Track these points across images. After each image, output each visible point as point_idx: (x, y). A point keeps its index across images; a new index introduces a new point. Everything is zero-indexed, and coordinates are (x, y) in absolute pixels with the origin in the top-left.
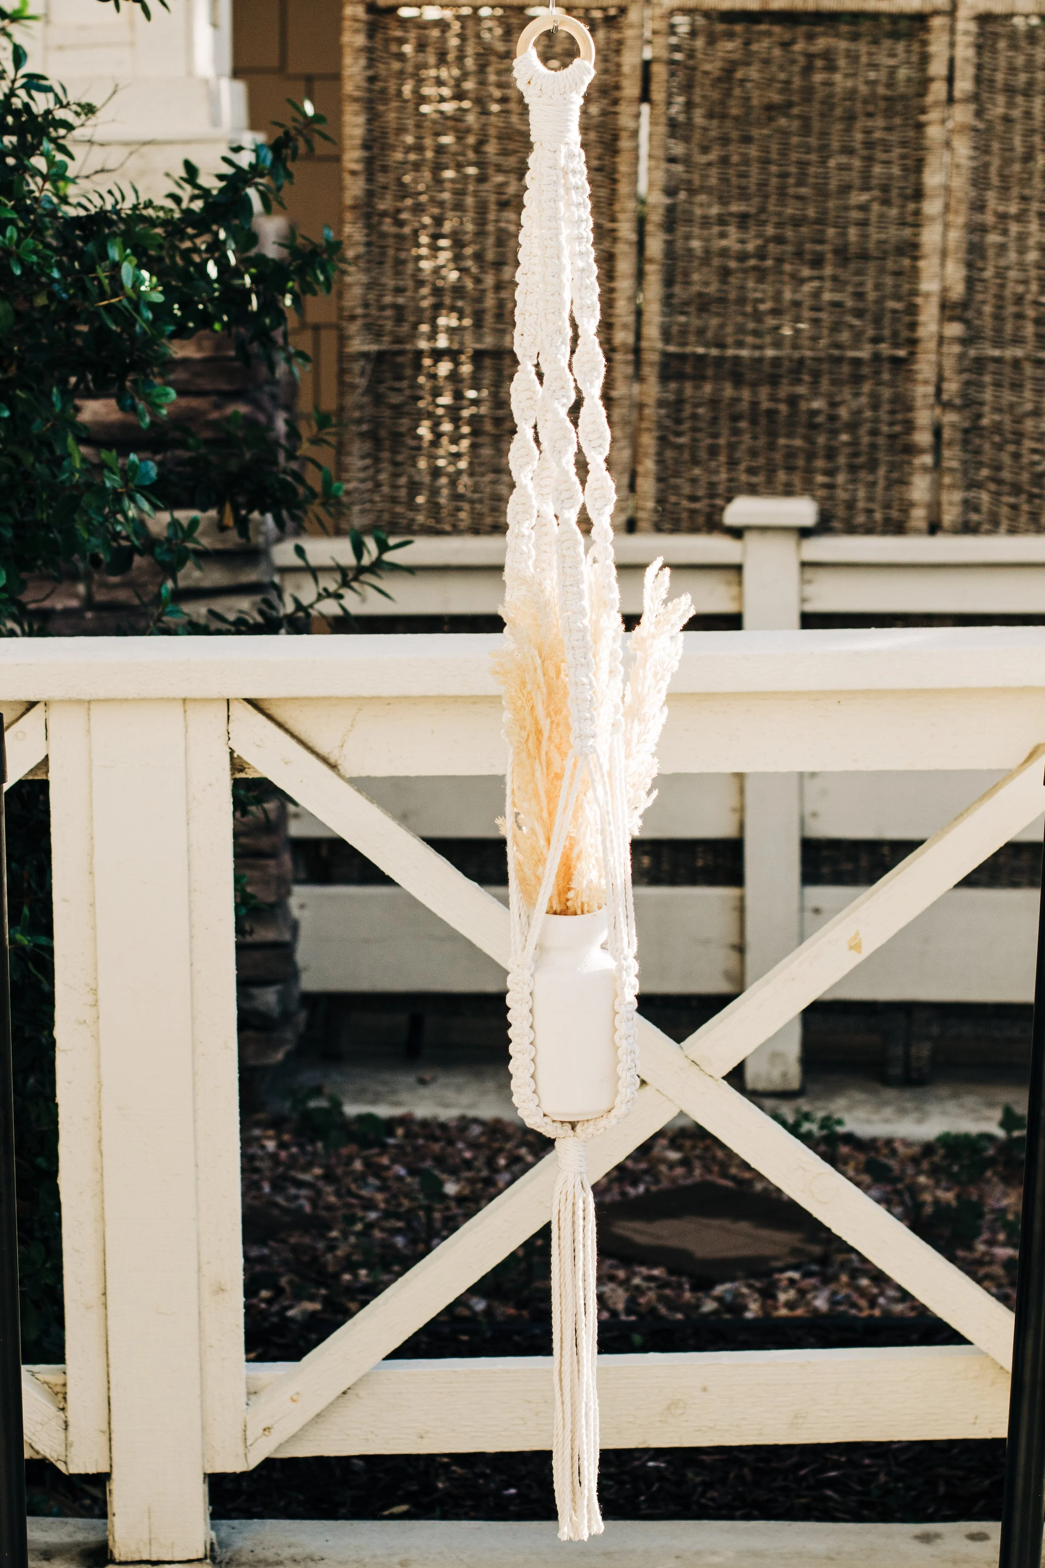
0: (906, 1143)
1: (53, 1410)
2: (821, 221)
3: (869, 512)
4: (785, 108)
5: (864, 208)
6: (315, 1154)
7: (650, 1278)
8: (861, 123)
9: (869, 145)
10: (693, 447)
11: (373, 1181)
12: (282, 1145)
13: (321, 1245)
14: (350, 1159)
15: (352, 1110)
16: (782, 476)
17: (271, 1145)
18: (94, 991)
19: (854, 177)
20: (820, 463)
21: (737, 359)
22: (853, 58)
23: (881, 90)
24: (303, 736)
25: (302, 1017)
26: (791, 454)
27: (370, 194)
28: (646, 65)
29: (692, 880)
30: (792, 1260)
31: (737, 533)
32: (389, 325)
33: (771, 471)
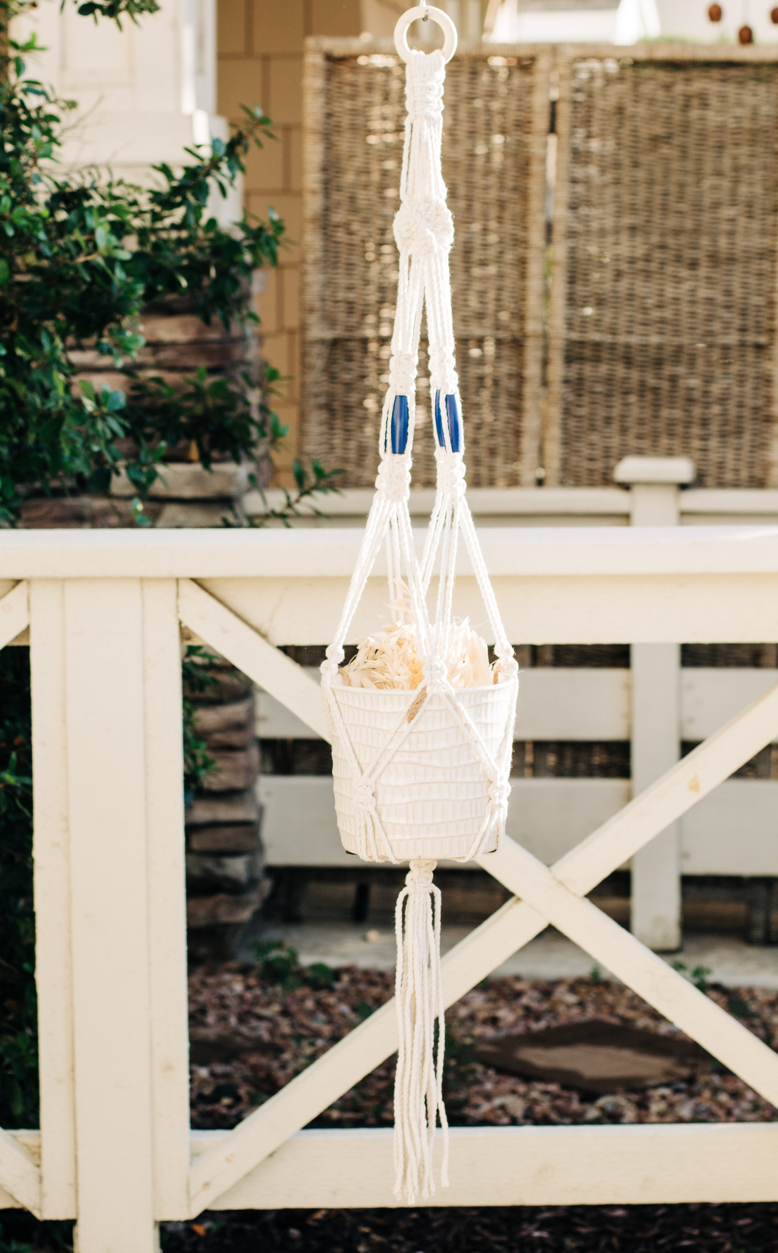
0: (765, 991)
1: (30, 1167)
2: (697, 231)
3: (736, 471)
4: (667, 139)
5: (732, 220)
6: (275, 995)
7: (545, 1093)
8: (730, 151)
9: (736, 169)
10: (591, 418)
11: (321, 1017)
12: (248, 988)
13: (275, 1065)
14: (303, 1000)
15: (306, 960)
16: (664, 441)
17: (238, 987)
18: (66, 819)
19: (724, 196)
20: (696, 430)
21: (628, 346)
22: (723, 97)
23: (746, 124)
24: (240, 611)
25: (267, 885)
26: (672, 423)
27: (327, 210)
28: (553, 105)
29: (591, 772)
30: (664, 1080)
31: (626, 487)
32: (342, 316)
33: (655, 436)
